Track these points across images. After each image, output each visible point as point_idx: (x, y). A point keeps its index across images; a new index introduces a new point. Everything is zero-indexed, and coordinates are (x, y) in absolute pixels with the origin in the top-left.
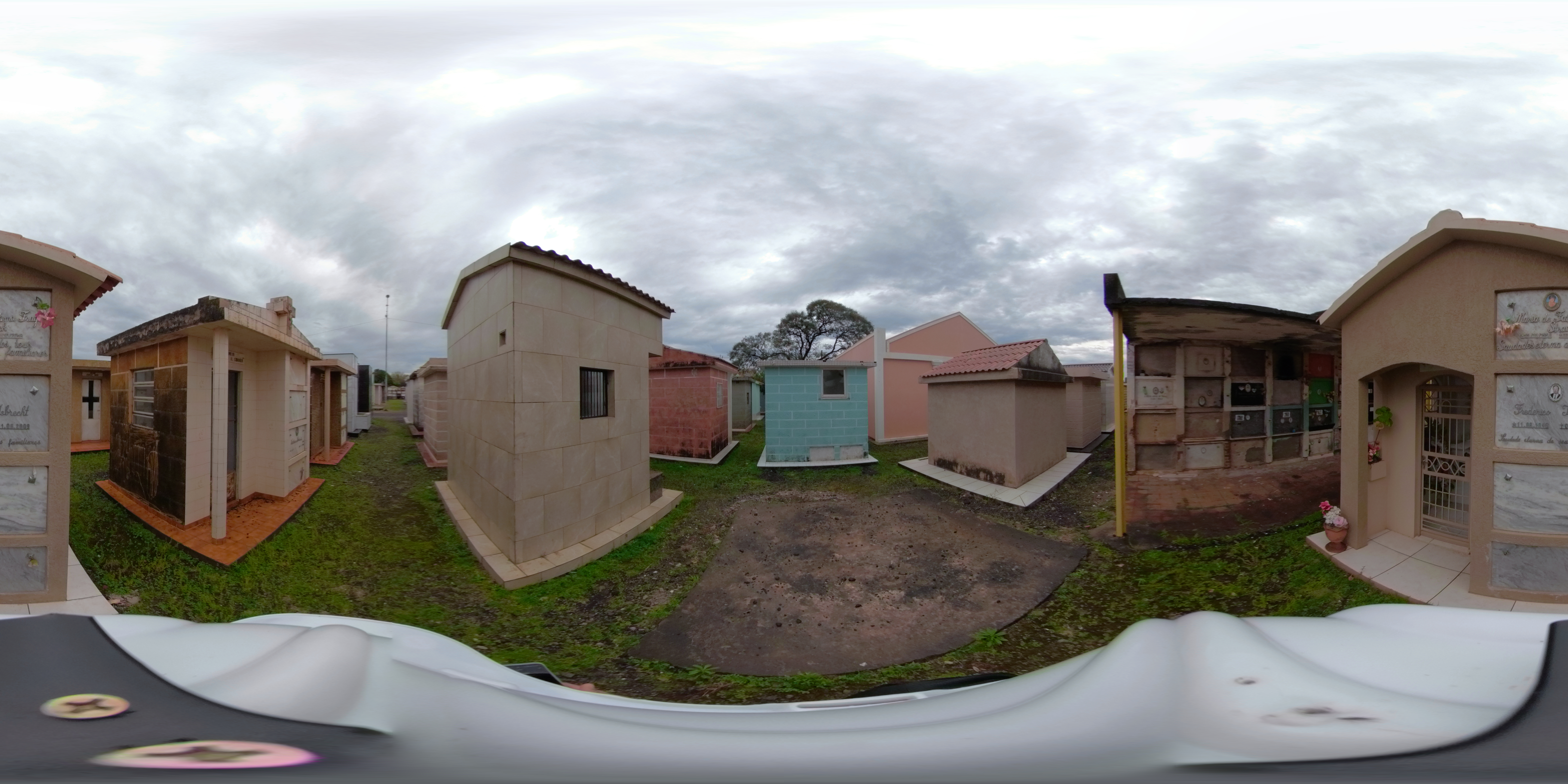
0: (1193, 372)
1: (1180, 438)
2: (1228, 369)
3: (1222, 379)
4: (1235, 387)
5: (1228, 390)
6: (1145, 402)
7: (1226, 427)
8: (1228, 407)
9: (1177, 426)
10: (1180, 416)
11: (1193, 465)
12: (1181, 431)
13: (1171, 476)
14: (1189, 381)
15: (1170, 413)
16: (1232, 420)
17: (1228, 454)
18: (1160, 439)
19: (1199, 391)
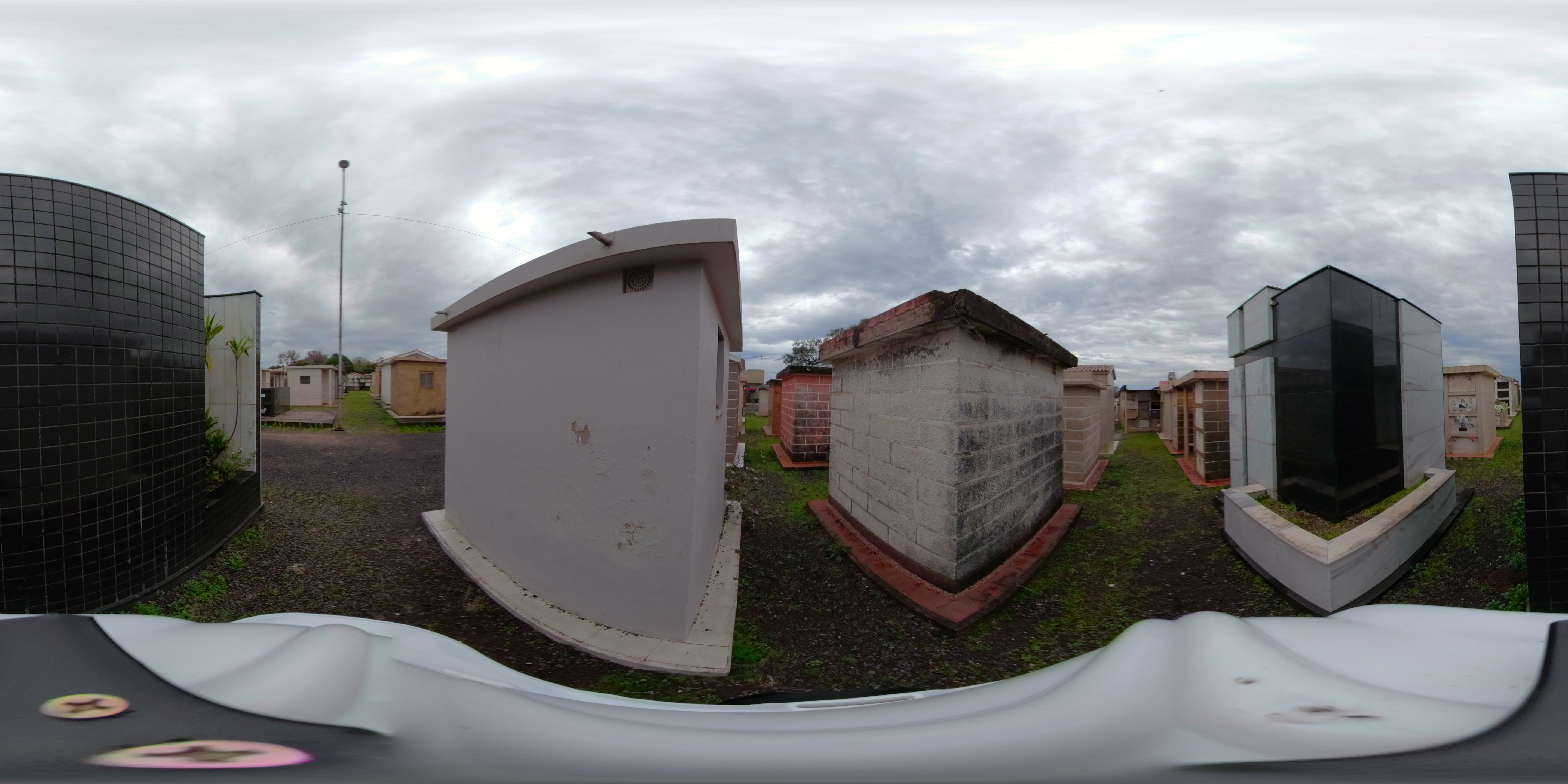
0: (1141, 400)
1: (1137, 418)
2: (1150, 398)
3: (1148, 401)
4: (1153, 403)
5: (1150, 404)
6: (1129, 408)
7: (1150, 415)
8: (1150, 409)
10: (1137, 412)
11: (1140, 426)
12: (1137, 415)
13: (1135, 428)
14: (1140, 402)
15: (1134, 411)
16: (1152, 414)
17: (1151, 423)
18: (1132, 418)
19: (1142, 405)
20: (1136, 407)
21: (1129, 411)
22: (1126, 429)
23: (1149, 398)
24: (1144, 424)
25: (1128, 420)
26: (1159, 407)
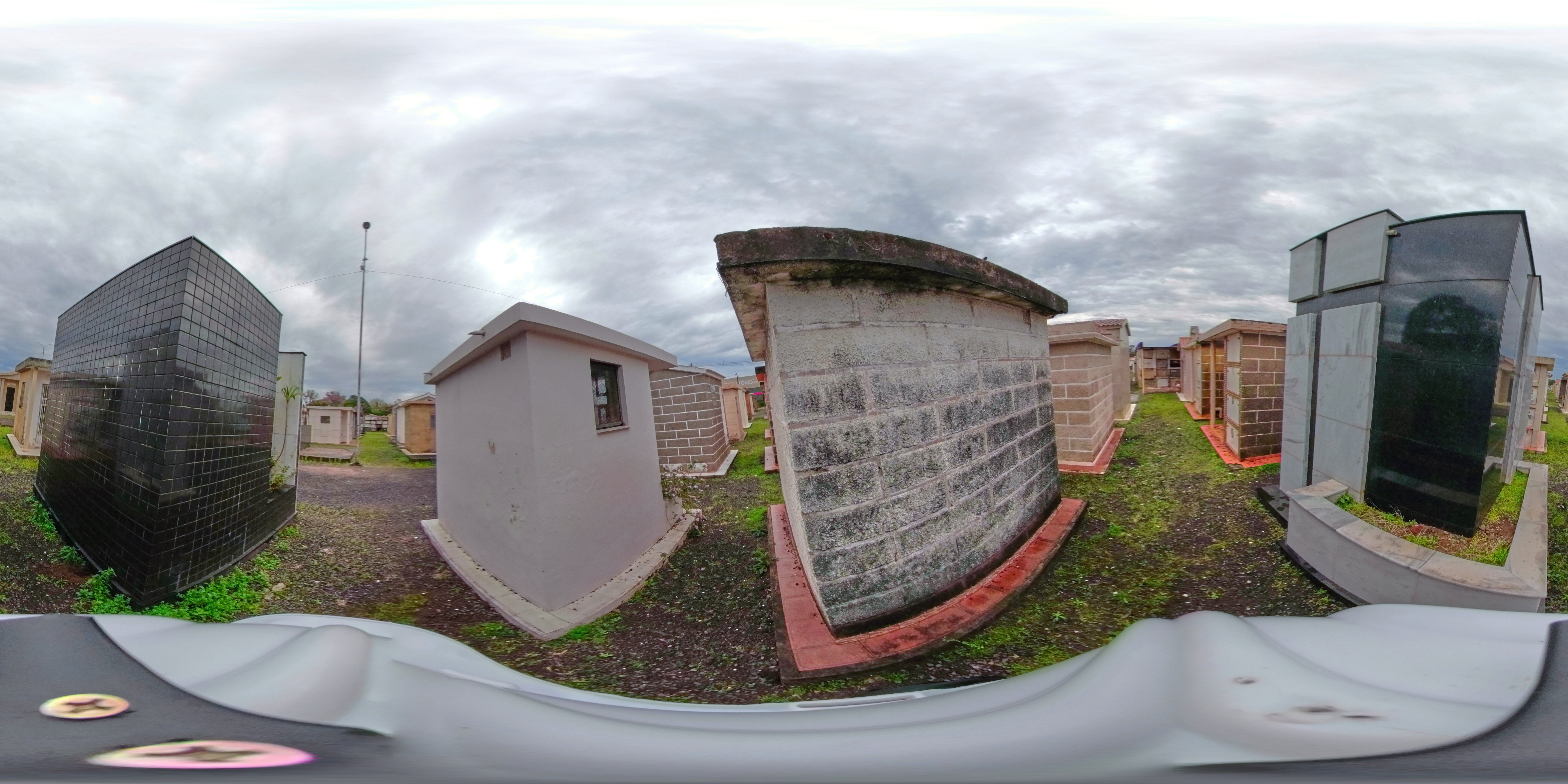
0: (1159, 357)
1: (1155, 377)
2: (1169, 356)
3: (1167, 359)
4: (1171, 361)
5: (1169, 362)
6: (1147, 367)
7: (1169, 374)
8: (1169, 368)
9: (1154, 373)
10: (1155, 371)
11: (1159, 385)
13: (1152, 388)
14: (1158, 360)
15: (1152, 369)
16: (1171, 373)
17: (1169, 382)
18: (1149, 377)
19: (1160, 363)
20: (1154, 366)
21: (1146, 370)
22: (1143, 389)
23: (1167, 355)
24: (1162, 383)
25: (1145, 379)
26: (1178, 365)
